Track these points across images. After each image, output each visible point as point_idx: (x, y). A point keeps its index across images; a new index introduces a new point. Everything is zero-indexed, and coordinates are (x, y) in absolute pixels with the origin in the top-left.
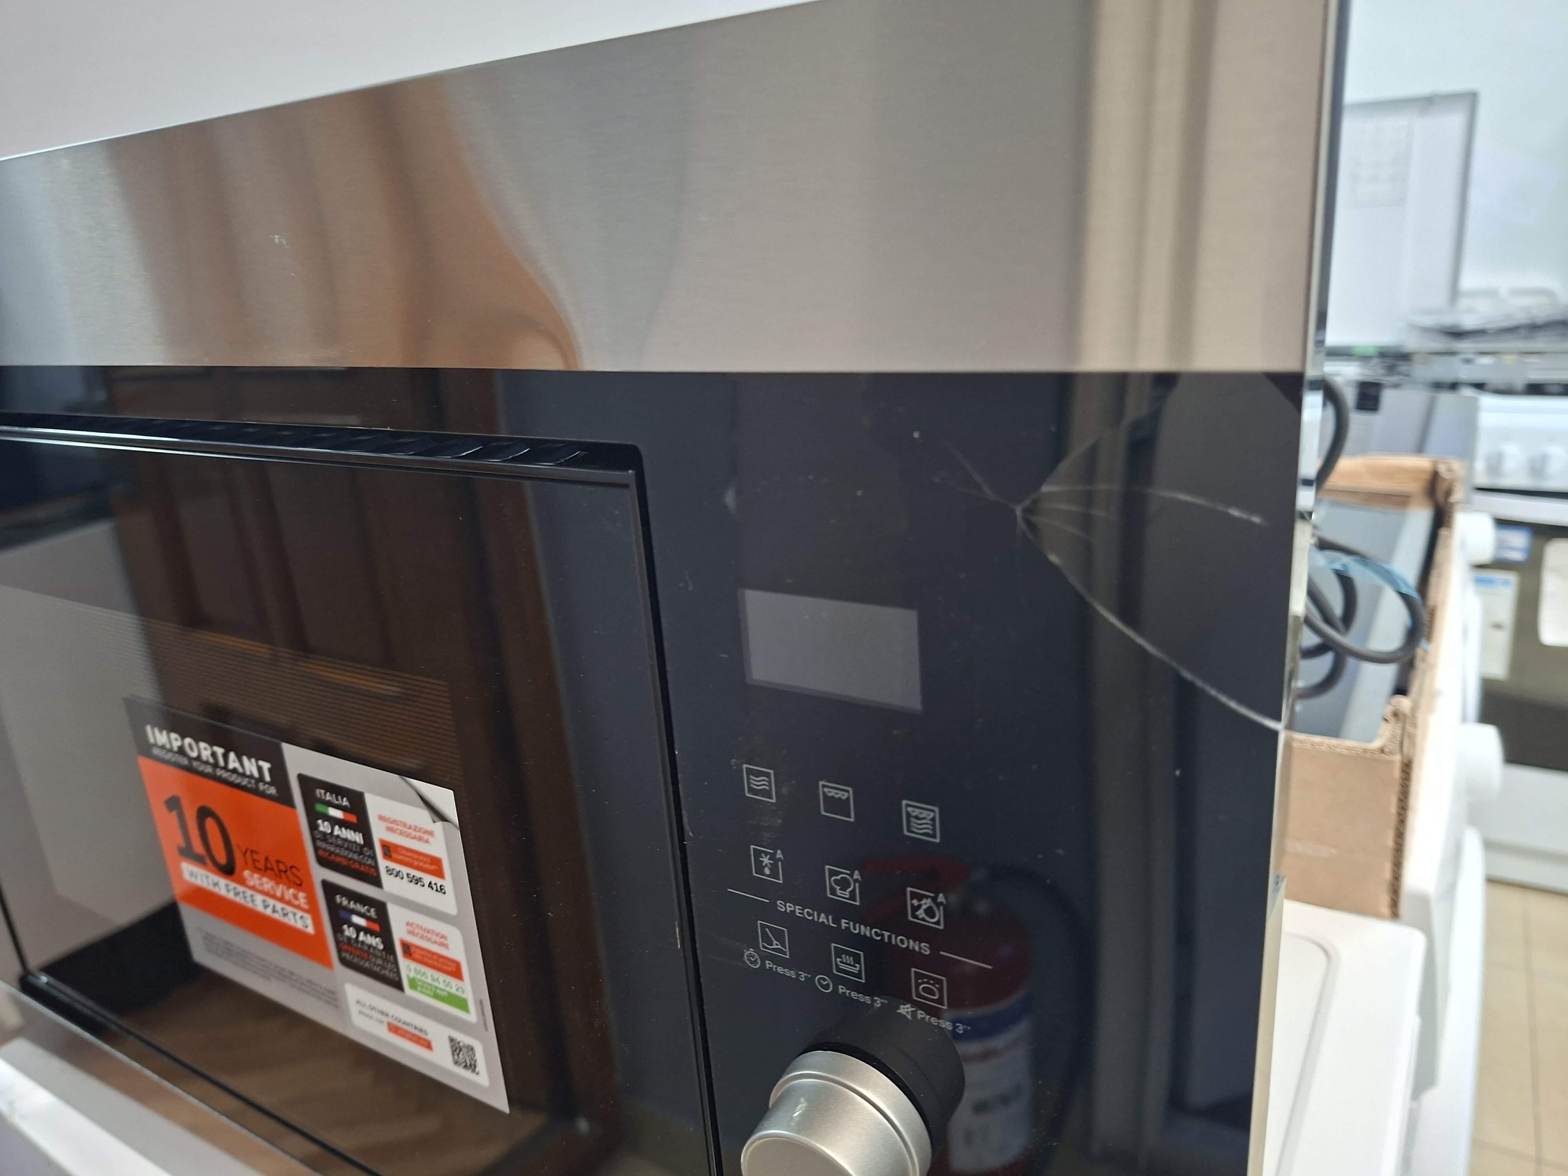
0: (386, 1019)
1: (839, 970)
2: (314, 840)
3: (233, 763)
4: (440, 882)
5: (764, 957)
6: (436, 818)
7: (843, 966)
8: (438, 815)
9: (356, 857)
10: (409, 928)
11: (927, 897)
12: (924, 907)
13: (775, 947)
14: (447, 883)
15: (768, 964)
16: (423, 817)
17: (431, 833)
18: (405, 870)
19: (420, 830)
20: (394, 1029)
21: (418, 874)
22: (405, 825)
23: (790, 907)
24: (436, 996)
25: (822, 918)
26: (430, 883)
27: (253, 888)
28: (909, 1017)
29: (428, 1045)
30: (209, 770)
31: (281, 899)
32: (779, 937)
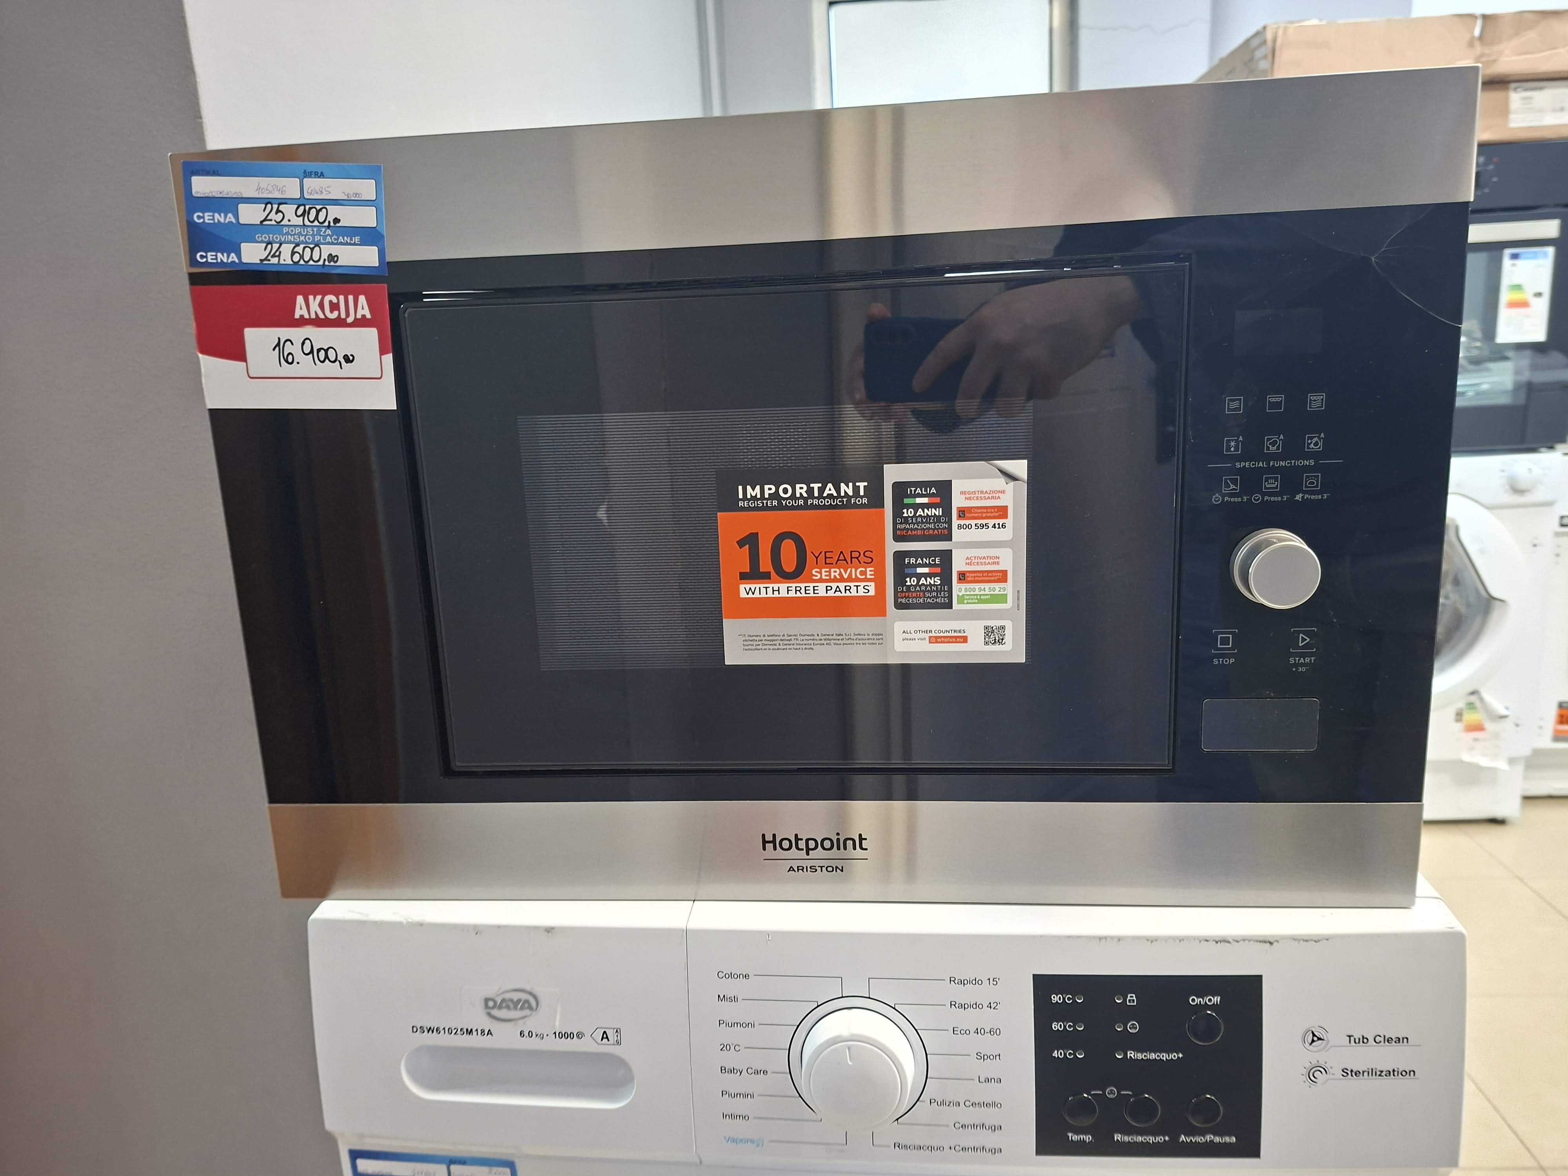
0: (927, 636)
1: (1266, 488)
2: (895, 524)
3: (830, 489)
4: (1001, 521)
5: (1224, 496)
6: (1008, 480)
7: (1268, 486)
8: (1010, 477)
9: (932, 526)
10: (968, 561)
11: (1315, 437)
12: (1314, 442)
13: (1231, 488)
14: (1009, 522)
15: (1226, 499)
16: (1000, 482)
17: (1003, 492)
18: (973, 522)
19: (994, 492)
20: (935, 640)
21: (984, 522)
22: (982, 492)
23: (1243, 464)
24: (981, 601)
25: (1261, 464)
26: (995, 524)
27: (821, 580)
28: (1300, 500)
29: (965, 640)
30: (801, 502)
31: (850, 579)
32: (1234, 482)
